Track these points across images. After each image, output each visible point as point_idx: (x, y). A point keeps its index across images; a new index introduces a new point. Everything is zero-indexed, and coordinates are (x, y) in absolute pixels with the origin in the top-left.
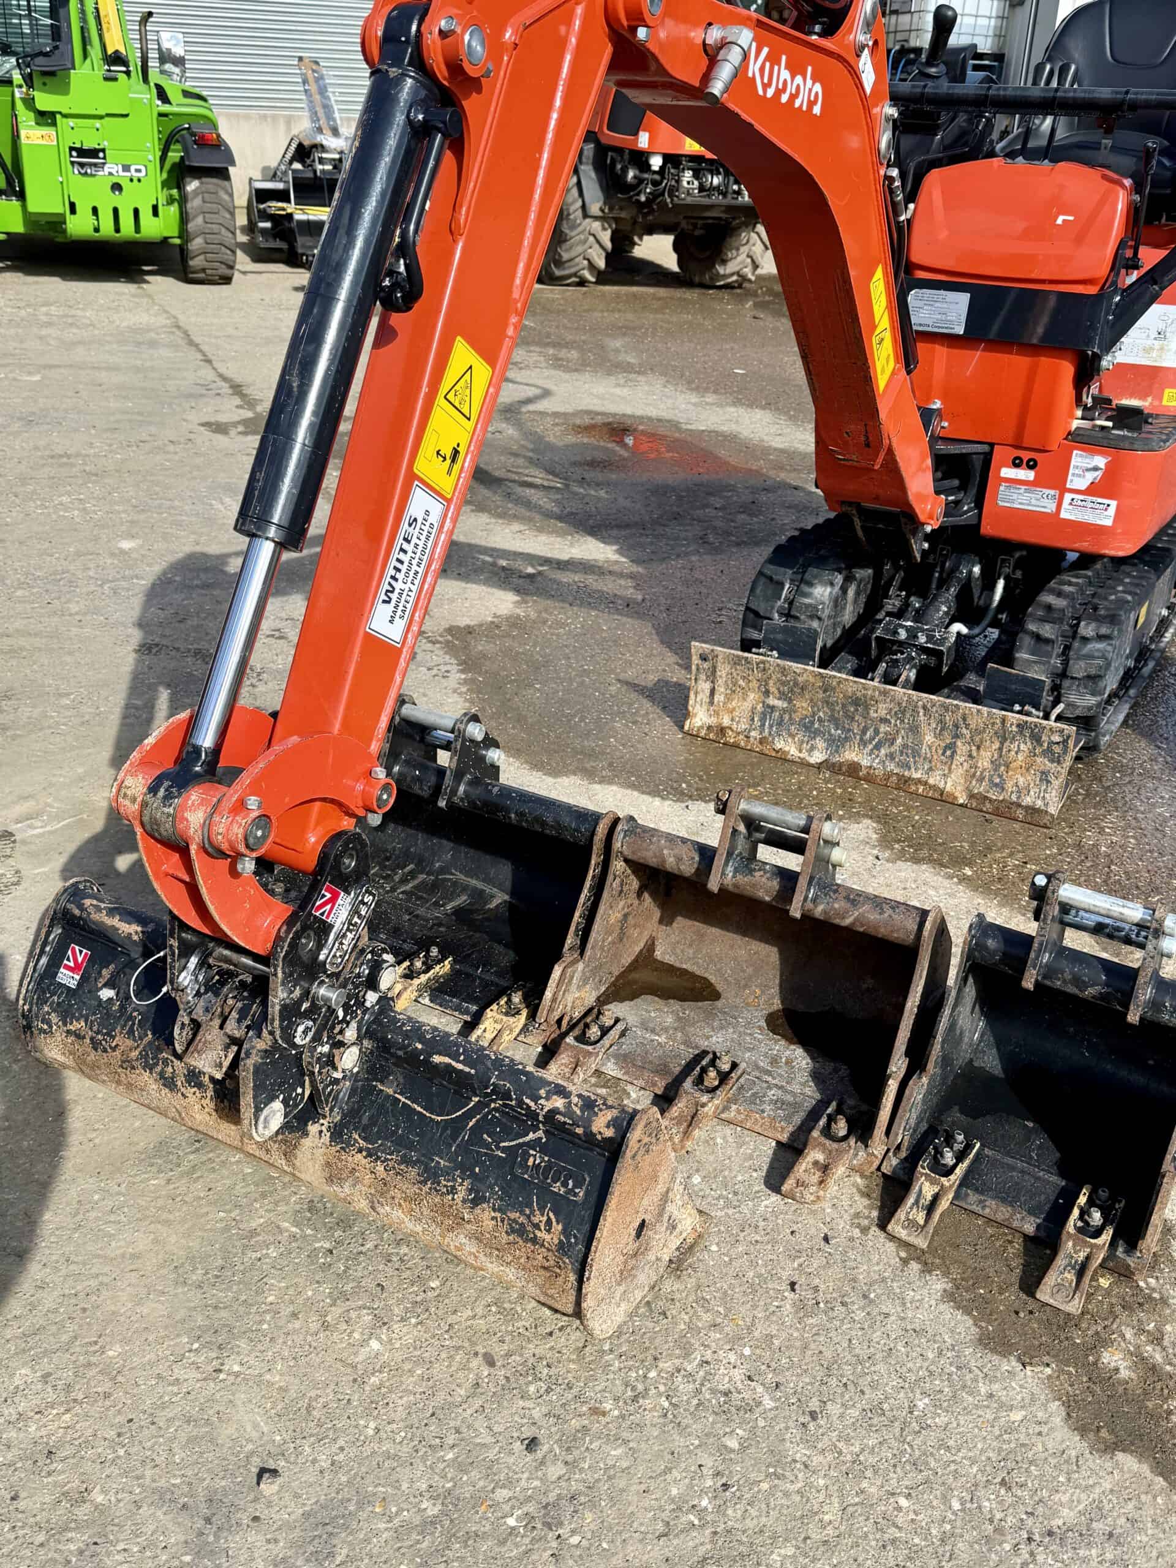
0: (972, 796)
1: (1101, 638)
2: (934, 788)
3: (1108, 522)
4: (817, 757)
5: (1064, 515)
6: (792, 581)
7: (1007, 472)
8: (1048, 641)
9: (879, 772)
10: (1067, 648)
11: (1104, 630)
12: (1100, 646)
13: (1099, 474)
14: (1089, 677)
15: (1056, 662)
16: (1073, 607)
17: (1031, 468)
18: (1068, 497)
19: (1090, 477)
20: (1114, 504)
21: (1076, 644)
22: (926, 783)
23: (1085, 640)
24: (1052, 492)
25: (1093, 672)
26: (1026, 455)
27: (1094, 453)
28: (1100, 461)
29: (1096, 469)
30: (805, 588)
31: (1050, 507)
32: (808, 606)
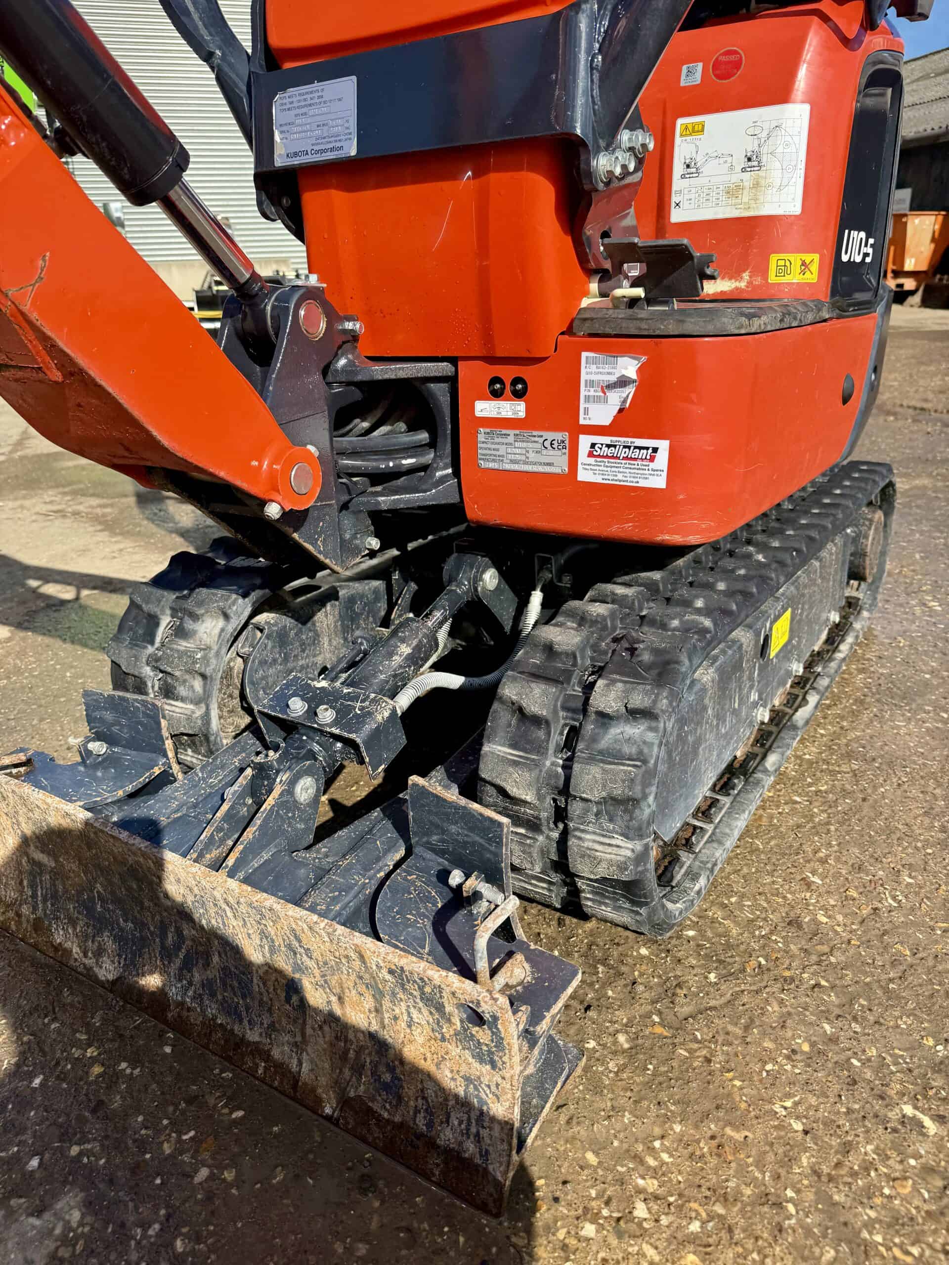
0: (345, 1102)
1: (634, 714)
2: (280, 1068)
3: (660, 482)
4: (107, 971)
5: (584, 475)
6: (174, 612)
7: (485, 408)
8: (537, 721)
9: (195, 1019)
10: (574, 733)
11: (638, 700)
12: (635, 730)
13: (630, 391)
14: (615, 801)
15: (553, 761)
16: (595, 648)
17: (518, 395)
18: (585, 441)
19: (616, 399)
20: (664, 446)
21: (589, 728)
22: (267, 1056)
23: (605, 718)
24: (559, 436)
25: (618, 791)
26: (507, 373)
27: (616, 352)
28: (629, 367)
29: (623, 382)
30: (189, 624)
31: (559, 463)
32: (182, 654)
